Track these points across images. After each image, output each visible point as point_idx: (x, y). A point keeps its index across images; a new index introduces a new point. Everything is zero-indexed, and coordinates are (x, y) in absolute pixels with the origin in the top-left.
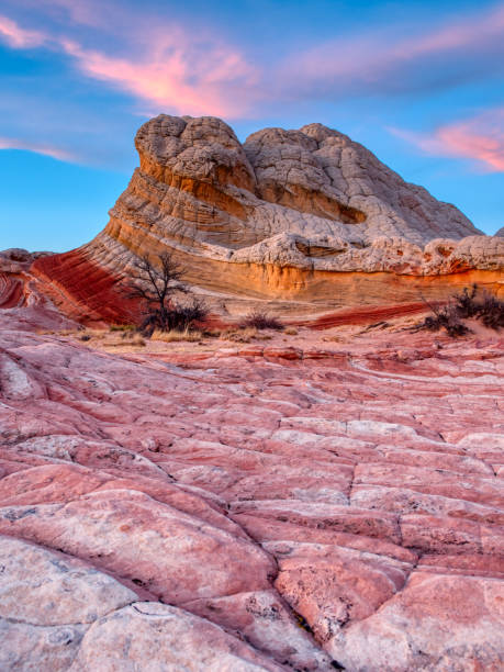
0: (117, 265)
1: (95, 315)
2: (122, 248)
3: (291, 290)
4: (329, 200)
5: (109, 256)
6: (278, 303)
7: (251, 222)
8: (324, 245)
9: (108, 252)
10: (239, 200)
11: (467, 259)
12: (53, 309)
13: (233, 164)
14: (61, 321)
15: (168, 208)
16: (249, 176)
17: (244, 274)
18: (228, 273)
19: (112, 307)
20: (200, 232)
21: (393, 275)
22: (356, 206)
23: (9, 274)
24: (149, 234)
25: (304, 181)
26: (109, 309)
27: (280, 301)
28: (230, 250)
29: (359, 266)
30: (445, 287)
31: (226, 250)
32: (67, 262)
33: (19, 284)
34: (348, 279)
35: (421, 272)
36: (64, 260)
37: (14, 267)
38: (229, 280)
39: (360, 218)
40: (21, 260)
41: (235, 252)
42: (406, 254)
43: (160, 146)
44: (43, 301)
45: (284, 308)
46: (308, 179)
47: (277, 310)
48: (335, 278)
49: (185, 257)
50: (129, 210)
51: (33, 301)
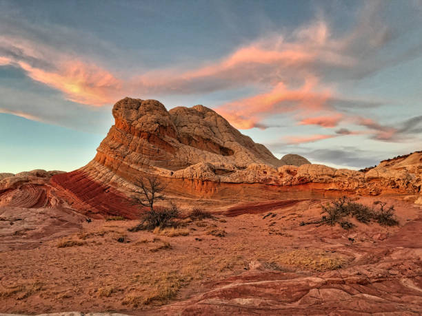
0: (105, 179)
1: (94, 210)
2: (107, 170)
3: (208, 193)
4: (215, 143)
5: (99, 175)
6: (203, 201)
7: (178, 156)
8: (222, 168)
9: (99, 172)
10: (171, 143)
11: (307, 176)
12: (68, 207)
13: (168, 125)
14: (74, 215)
15: (133, 148)
16: (175, 131)
17: (180, 185)
18: (171, 184)
19: (105, 205)
20: (151, 161)
21: (264, 185)
22: (228, 147)
23: (37, 185)
24: (124, 162)
25: (202, 134)
26: (103, 206)
27: (204, 199)
28: (171, 171)
29: (245, 180)
30: (296, 192)
31: (169, 171)
32: (74, 178)
33: (44, 191)
34: (239, 187)
35: (281, 184)
36: (71, 176)
37: (40, 181)
38: (172, 188)
39: (230, 153)
40: (42, 176)
41: (175, 173)
42: (269, 173)
43: (128, 114)
44: (61, 202)
45: (206, 203)
46: (205, 133)
47: (203, 205)
48: (232, 186)
49: (145, 175)
50: (111, 148)
51: (55, 203)
